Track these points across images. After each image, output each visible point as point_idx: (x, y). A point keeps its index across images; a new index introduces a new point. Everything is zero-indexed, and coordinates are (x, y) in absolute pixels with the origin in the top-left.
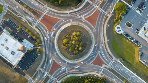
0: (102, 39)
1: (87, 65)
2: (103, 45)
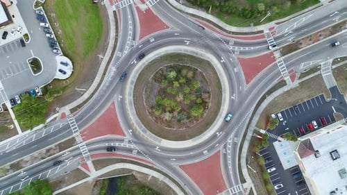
1: (179, 30)
2: (117, 53)
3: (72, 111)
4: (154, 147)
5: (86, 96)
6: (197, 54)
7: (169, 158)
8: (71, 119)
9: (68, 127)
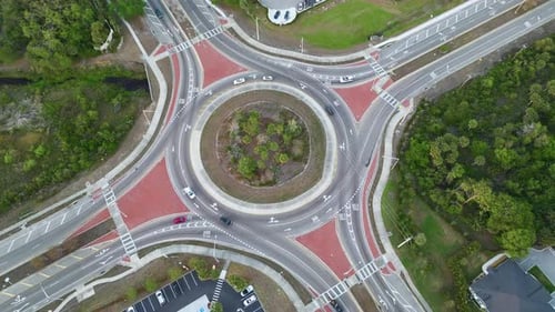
0: (289, 64)
1: (358, 133)
2: (310, 67)
3: (231, 30)
4: (190, 123)
5: (251, 41)
6: (329, 160)
7: (175, 144)
8: (220, 29)
9: (210, 27)
